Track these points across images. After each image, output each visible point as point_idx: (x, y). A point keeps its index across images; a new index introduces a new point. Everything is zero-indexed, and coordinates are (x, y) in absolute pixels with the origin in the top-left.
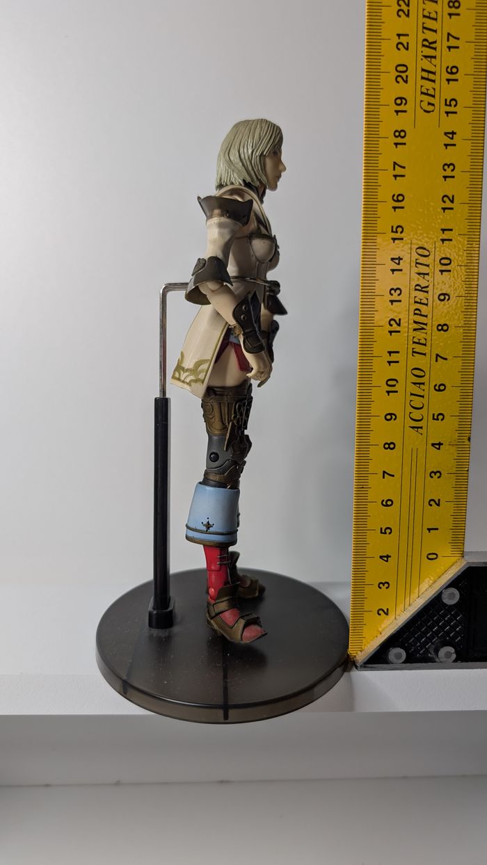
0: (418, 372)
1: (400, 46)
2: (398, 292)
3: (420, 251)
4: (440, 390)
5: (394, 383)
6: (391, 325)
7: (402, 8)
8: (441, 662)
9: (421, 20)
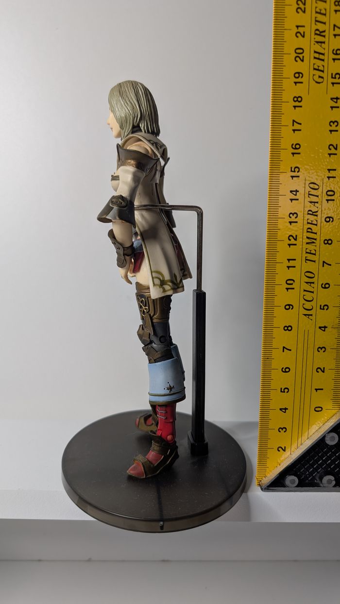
0: (310, 275)
1: (298, 35)
2: (295, 215)
3: (312, 186)
4: (325, 288)
5: (291, 282)
7: (300, 6)
8: (324, 487)
9: (314, 15)
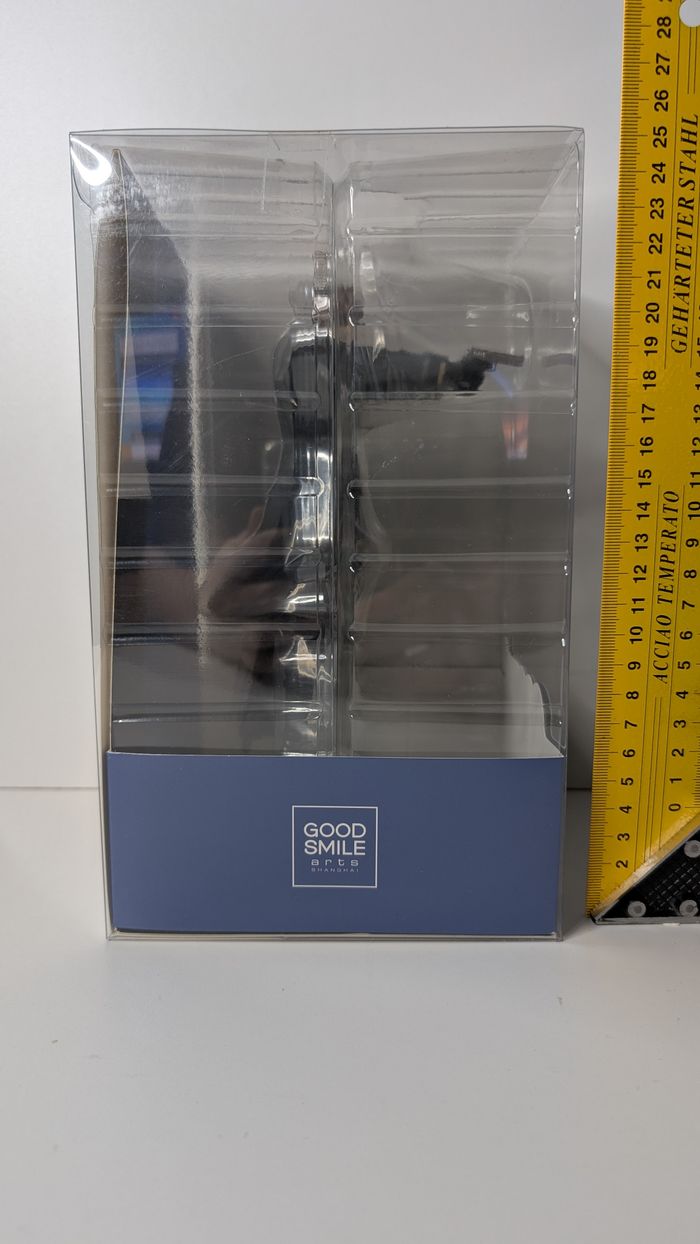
0: (664, 620)
1: (651, 284)
2: (644, 538)
3: (670, 496)
4: (686, 638)
5: (638, 631)
6: (636, 572)
7: (654, 244)
8: (681, 916)
9: (675, 256)
